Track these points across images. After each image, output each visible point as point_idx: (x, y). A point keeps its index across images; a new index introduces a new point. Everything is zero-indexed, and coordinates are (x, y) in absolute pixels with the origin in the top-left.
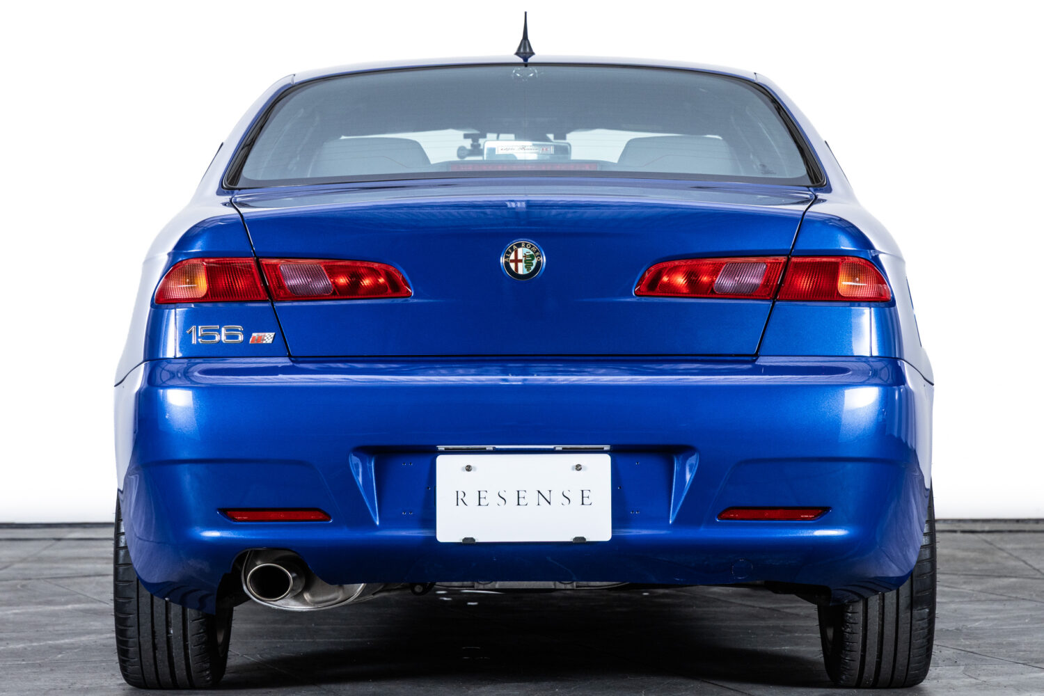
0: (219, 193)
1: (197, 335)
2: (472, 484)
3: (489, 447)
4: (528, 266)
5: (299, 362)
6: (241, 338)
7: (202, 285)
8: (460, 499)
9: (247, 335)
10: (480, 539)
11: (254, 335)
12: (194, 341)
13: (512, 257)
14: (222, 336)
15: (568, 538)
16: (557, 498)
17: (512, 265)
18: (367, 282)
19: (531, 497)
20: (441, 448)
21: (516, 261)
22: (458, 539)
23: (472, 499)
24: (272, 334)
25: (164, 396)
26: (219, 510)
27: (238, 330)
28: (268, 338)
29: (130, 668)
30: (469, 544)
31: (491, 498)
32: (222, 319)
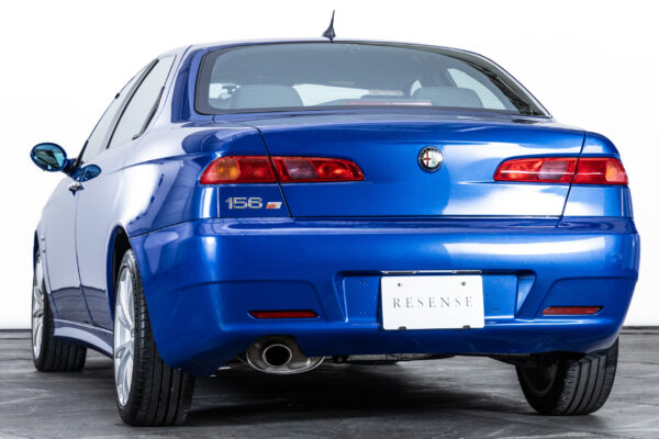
1: (234, 203)
2: (401, 294)
3: (415, 272)
4: (435, 162)
5: (300, 219)
6: (261, 205)
7: (235, 172)
8: (396, 304)
9: (265, 205)
10: (408, 328)
11: (269, 203)
12: (231, 207)
13: (425, 156)
14: (249, 204)
15: (459, 325)
16: (452, 303)
17: (425, 162)
19: (437, 302)
20: (387, 272)
21: (428, 159)
22: (396, 328)
23: (403, 303)
24: (280, 203)
27: (258, 200)
28: (278, 205)
30: (403, 330)
31: (414, 302)
32: (248, 193)
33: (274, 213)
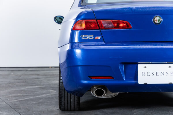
0: (79, 6)
1: (83, 37)
2: (146, 71)
3: (150, 63)
4: (159, 21)
5: (107, 43)
6: (93, 38)
7: (84, 26)
8: (143, 74)
9: (94, 37)
10: (148, 83)
11: (96, 37)
12: (82, 39)
13: (155, 19)
14: (89, 37)
15: (168, 83)
16: (165, 74)
17: (155, 21)
18: (121, 25)
19: (159, 74)
20: (140, 63)
21: (156, 20)
22: (143, 83)
23: (146, 74)
24: (100, 37)
25: (75, 51)
26: (89, 77)
27: (92, 36)
28: (99, 38)
29: (62, 107)
30: (146, 85)
31: (150, 74)
32: (89, 33)
33: (98, 41)
